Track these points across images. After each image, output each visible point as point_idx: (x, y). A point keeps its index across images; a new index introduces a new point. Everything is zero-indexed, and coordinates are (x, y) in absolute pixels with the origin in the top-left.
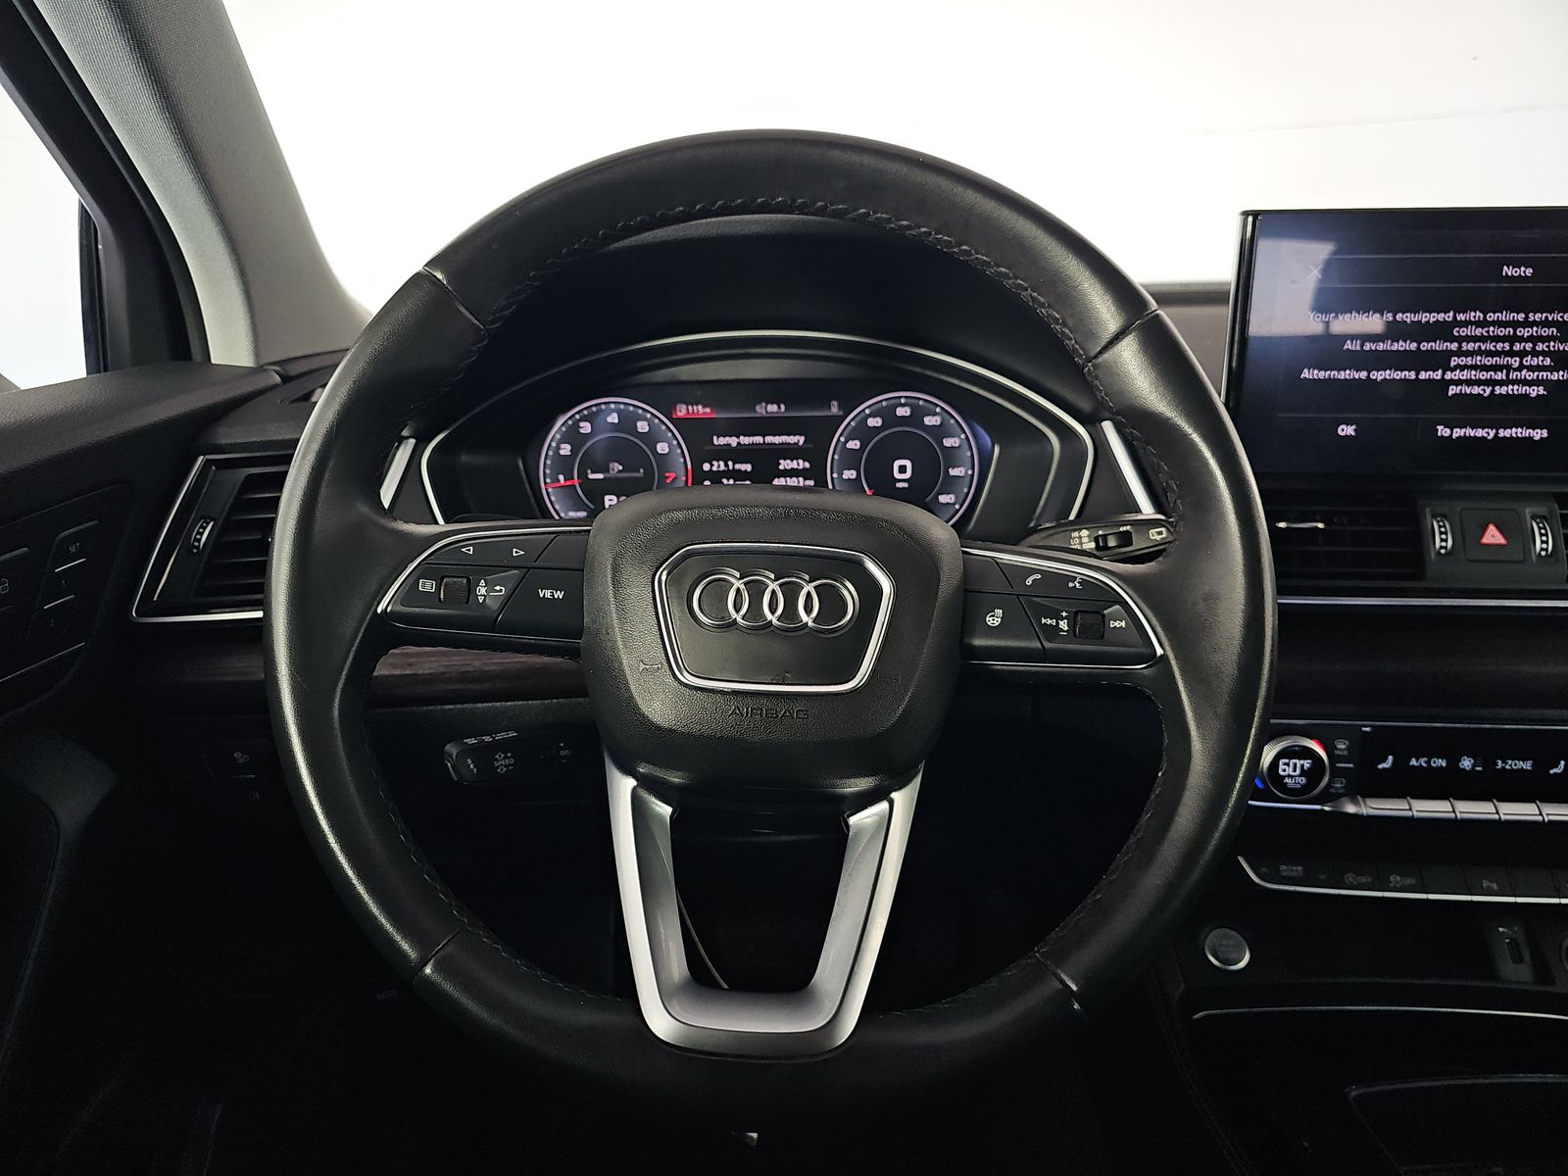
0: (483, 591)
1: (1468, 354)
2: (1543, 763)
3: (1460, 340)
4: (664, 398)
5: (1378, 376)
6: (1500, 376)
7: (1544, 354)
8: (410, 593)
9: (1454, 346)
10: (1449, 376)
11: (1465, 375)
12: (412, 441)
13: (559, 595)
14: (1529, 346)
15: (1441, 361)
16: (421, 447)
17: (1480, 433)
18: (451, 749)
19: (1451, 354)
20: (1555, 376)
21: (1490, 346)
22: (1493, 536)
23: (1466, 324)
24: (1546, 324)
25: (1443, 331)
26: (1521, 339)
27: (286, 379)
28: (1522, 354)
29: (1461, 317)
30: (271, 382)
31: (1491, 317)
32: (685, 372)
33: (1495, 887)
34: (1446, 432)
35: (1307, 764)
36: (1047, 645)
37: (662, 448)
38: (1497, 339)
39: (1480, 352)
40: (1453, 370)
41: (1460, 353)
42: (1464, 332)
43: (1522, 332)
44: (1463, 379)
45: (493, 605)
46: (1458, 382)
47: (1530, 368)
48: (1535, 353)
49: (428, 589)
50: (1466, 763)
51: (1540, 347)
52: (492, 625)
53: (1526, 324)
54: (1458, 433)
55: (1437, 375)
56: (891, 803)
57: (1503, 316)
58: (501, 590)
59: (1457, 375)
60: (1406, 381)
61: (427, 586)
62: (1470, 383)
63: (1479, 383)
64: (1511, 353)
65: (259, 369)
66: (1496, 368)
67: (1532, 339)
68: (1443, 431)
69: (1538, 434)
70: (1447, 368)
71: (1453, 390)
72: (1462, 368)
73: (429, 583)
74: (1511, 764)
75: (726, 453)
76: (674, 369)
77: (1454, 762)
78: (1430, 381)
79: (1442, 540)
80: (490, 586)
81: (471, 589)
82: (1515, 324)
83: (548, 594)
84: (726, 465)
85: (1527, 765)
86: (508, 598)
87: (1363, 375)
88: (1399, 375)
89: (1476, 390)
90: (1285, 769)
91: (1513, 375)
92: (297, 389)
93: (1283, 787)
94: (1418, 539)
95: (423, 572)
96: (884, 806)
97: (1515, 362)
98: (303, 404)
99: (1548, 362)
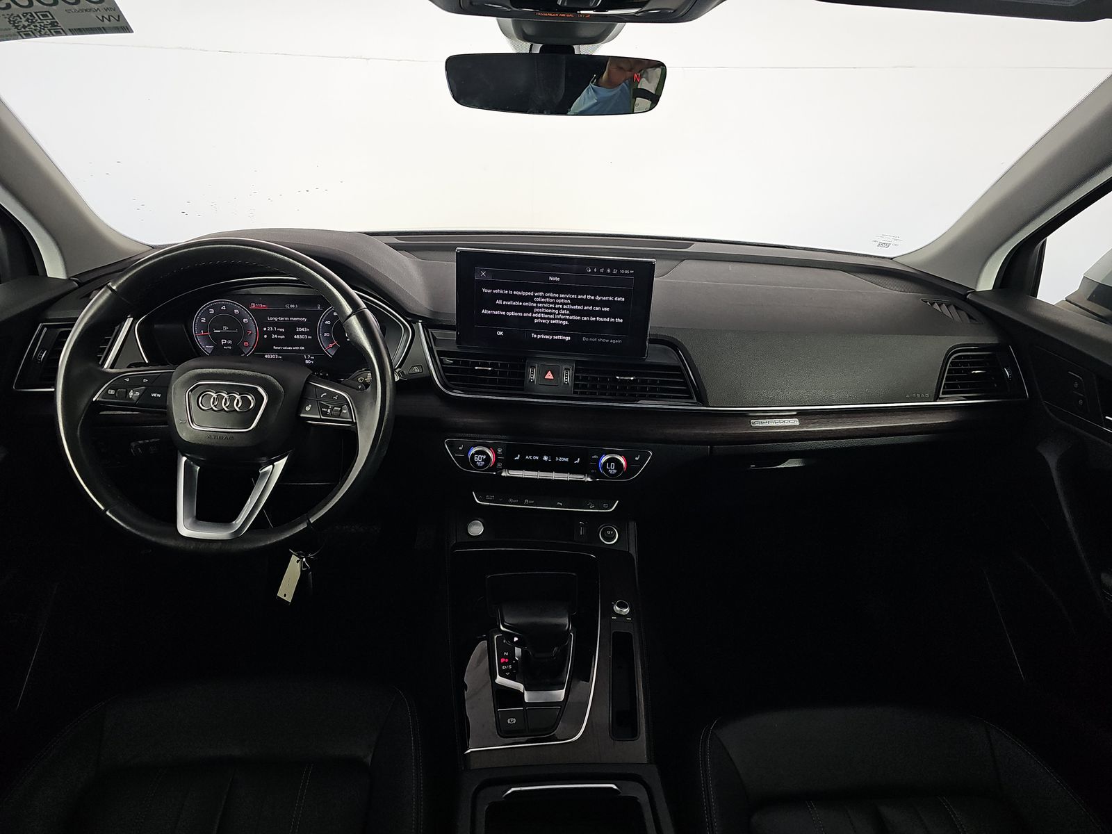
0: (132, 394)
1: (540, 308)
2: (572, 459)
3: (537, 302)
4: (246, 300)
5: (509, 314)
6: (552, 316)
7: (567, 309)
8: (105, 394)
9: (535, 305)
10: (534, 315)
11: (540, 315)
12: (132, 319)
13: (159, 395)
14: (561, 306)
15: (531, 309)
16: (135, 321)
17: (547, 337)
18: (133, 444)
19: (534, 307)
20: (571, 318)
21: (547, 305)
22: (549, 376)
23: (538, 297)
24: (566, 298)
25: (530, 299)
26: (558, 304)
27: (81, 285)
28: (559, 309)
29: (536, 294)
30: (72, 287)
31: (547, 295)
32: (253, 291)
33: (561, 504)
34: (535, 336)
35: (484, 457)
36: (322, 417)
37: (245, 321)
38: (549, 303)
39: (544, 307)
40: (535, 313)
41: (537, 307)
42: (538, 300)
43: (558, 301)
44: (539, 316)
45: (135, 399)
46: (538, 318)
47: (562, 314)
48: (564, 309)
49: (111, 393)
50: (545, 458)
51: (565, 307)
52: (135, 405)
53: (559, 298)
54: (539, 336)
55: (530, 315)
56: (274, 466)
57: (551, 295)
58: (138, 394)
59: (537, 315)
60: (519, 316)
61: (112, 392)
62: (542, 318)
63: (545, 319)
64: (555, 308)
65: (69, 280)
66: (550, 314)
67: (561, 304)
68: (534, 335)
69: (568, 338)
70: (533, 312)
71: (536, 321)
72: (539, 313)
73: (112, 391)
74: (561, 459)
75: (273, 324)
76: (248, 289)
77: (541, 458)
78: (527, 316)
79: (533, 375)
80: (134, 392)
81: (127, 393)
82: (556, 298)
83: (155, 395)
84: (273, 329)
85: (567, 460)
86: (140, 396)
87: (504, 313)
88: (516, 314)
89: (544, 321)
90: (477, 458)
91: (557, 317)
92: (84, 290)
93: (476, 465)
94: (523, 375)
95: (110, 387)
96: (271, 466)
97: (557, 312)
98: (86, 298)
99: (568, 312)
